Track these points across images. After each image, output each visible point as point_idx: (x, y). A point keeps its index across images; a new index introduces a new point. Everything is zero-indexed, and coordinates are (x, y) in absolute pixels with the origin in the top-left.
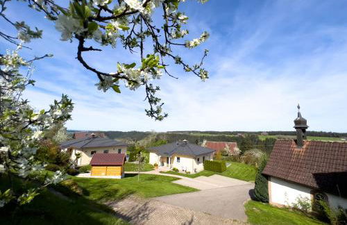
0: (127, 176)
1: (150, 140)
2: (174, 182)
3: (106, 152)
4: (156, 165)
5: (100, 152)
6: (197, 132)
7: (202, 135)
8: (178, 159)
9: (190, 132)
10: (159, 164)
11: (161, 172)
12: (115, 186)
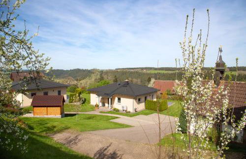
0: (67, 115)
1: (93, 80)
2: (112, 120)
3: (46, 94)
4: (97, 106)
5: (40, 94)
6: (151, 69)
7: (156, 72)
8: (119, 99)
9: (142, 69)
10: (101, 104)
11: (101, 112)
12: (55, 124)
